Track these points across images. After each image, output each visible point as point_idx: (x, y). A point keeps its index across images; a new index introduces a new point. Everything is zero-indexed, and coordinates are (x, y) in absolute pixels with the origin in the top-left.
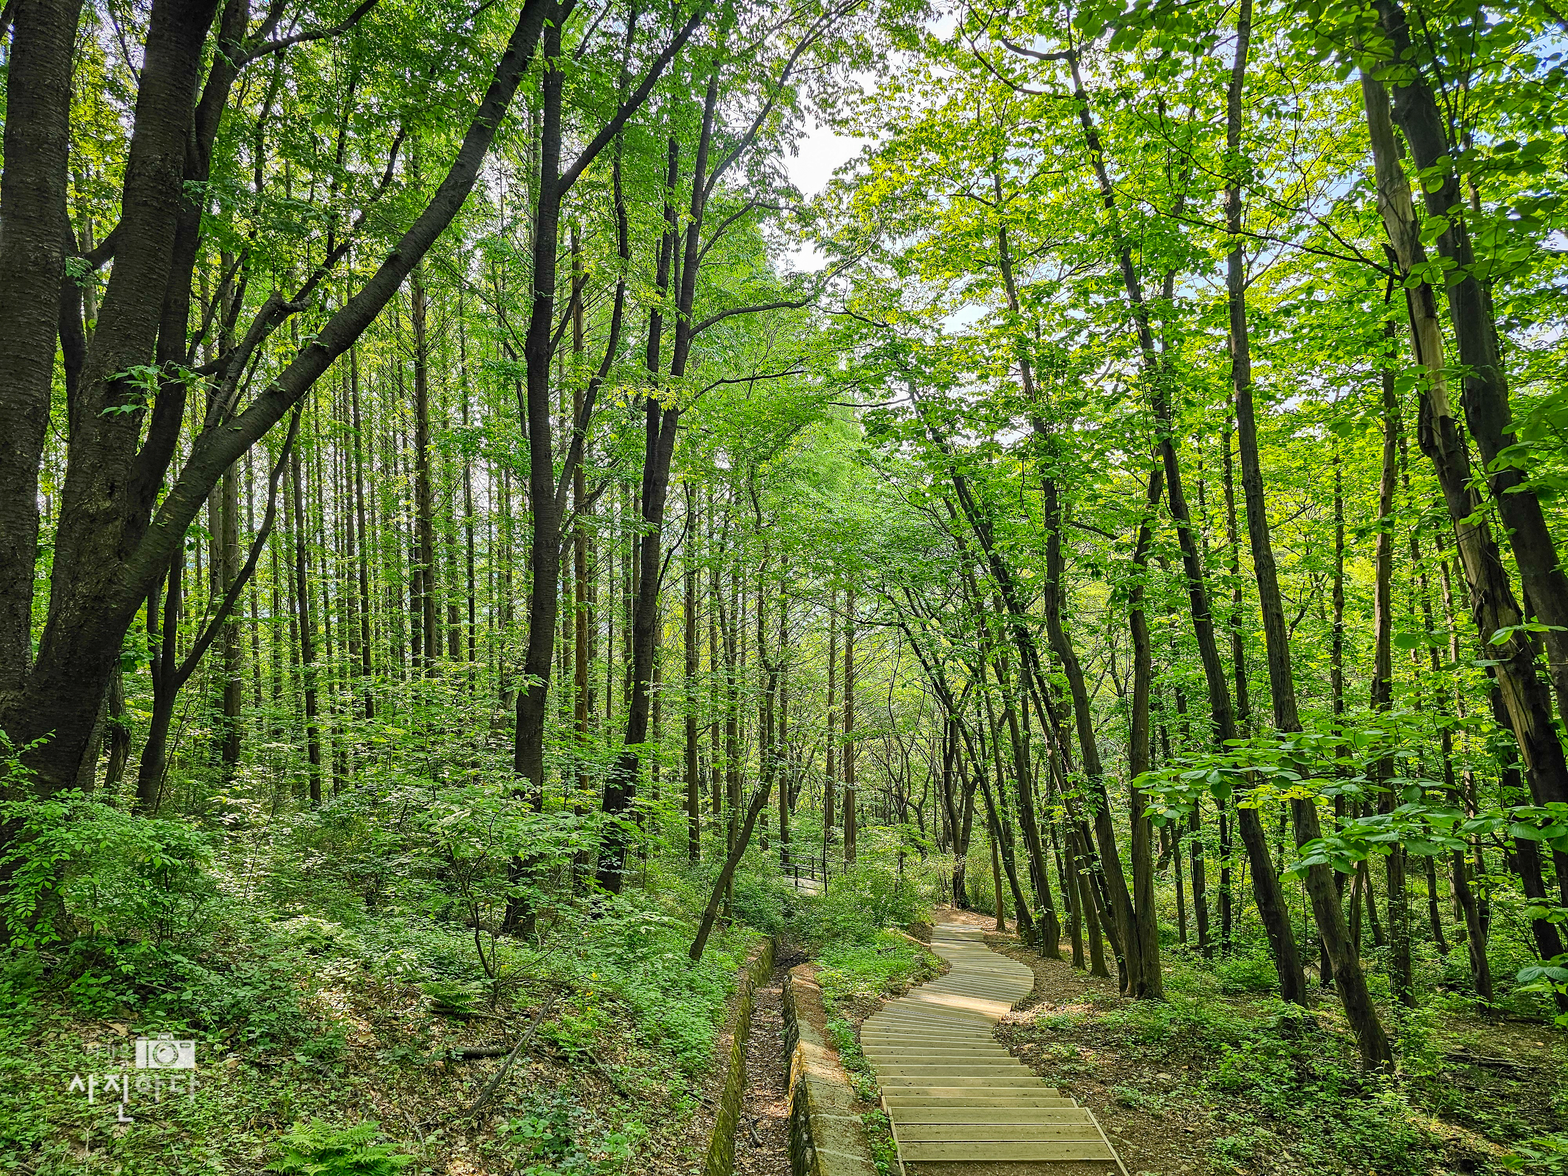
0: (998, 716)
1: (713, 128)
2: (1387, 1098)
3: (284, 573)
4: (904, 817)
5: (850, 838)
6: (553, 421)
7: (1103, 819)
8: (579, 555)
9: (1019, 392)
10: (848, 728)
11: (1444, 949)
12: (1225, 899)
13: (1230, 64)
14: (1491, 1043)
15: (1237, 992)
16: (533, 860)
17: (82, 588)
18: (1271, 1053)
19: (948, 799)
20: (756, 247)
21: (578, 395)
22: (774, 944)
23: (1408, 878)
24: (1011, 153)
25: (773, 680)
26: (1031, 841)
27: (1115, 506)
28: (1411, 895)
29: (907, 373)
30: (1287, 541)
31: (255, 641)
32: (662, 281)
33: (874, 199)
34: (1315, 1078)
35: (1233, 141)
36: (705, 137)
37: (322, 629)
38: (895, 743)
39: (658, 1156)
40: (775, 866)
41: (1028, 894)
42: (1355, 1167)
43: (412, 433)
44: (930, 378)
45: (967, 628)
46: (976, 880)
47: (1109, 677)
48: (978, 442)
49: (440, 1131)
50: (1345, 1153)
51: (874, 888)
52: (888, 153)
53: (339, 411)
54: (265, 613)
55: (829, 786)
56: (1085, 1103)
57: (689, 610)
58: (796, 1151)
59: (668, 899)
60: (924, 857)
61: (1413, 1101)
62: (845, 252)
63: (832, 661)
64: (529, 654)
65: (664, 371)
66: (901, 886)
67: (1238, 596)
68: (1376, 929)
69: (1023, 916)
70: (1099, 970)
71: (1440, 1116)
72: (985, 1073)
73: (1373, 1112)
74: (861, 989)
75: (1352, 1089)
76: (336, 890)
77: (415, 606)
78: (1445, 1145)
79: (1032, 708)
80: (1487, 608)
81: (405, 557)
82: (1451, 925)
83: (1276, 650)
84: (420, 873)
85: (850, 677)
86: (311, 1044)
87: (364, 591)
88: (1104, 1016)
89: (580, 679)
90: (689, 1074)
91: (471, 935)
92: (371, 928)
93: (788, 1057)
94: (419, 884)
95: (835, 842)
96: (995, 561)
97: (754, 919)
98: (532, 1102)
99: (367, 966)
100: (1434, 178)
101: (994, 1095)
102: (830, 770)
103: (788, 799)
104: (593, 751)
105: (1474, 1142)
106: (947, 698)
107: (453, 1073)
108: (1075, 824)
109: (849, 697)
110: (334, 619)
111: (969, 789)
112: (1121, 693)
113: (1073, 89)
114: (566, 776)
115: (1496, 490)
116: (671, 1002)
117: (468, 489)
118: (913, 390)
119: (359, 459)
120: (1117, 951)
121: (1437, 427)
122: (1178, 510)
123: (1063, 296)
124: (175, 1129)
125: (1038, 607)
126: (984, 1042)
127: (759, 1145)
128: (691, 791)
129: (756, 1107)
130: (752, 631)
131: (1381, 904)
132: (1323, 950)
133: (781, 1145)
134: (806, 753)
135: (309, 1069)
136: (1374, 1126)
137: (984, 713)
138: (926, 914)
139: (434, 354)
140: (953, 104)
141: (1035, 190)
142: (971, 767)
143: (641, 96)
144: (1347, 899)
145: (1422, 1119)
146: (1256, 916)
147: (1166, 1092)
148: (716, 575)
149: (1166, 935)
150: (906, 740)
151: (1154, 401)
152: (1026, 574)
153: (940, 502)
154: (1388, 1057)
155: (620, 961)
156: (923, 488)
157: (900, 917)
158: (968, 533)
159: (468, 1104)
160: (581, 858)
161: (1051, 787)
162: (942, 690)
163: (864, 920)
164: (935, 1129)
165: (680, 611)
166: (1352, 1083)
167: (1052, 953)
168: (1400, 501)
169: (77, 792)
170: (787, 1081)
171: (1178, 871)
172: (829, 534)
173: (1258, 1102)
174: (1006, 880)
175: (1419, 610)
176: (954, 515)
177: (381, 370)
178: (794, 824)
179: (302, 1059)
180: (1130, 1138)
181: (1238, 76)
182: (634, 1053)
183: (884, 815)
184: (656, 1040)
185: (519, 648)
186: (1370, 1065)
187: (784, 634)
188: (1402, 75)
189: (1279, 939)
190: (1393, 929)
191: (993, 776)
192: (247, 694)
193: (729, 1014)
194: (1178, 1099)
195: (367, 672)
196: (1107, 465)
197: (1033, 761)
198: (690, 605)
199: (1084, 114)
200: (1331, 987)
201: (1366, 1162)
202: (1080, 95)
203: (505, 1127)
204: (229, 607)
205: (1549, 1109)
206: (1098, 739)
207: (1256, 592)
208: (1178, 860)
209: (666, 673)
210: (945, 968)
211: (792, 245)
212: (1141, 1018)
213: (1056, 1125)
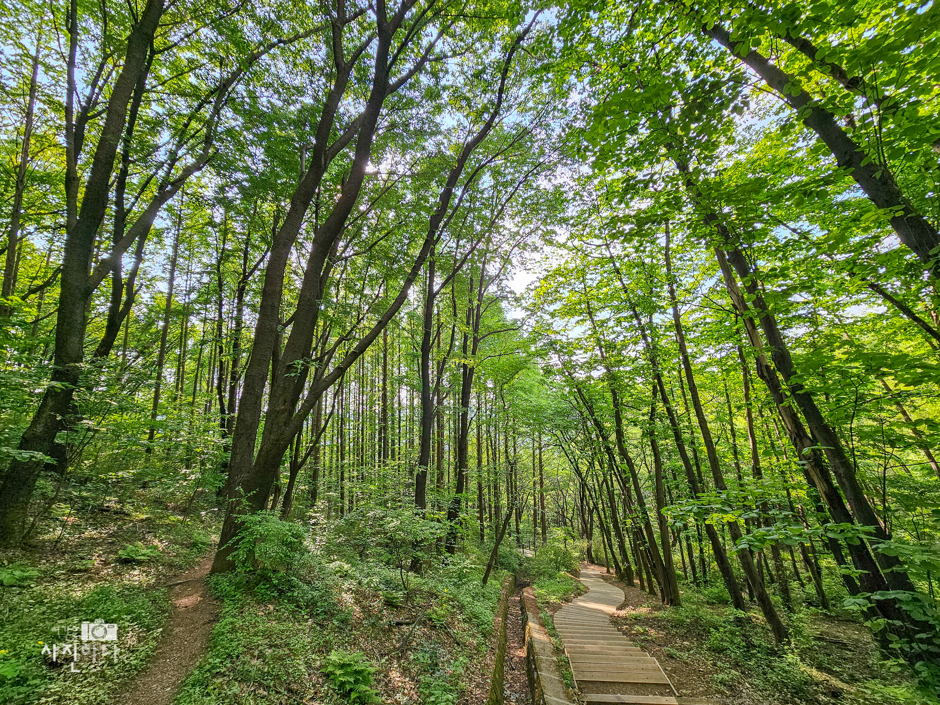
0: (600, 482)
1: (485, 273)
2: (790, 658)
3: (336, 428)
4: (565, 524)
5: (544, 533)
6: (430, 372)
7: (648, 525)
8: (438, 421)
9: (599, 357)
10: (541, 487)
11: (803, 585)
12: (702, 560)
13: (664, 244)
14: (833, 631)
15: (713, 604)
16: (422, 541)
17: (272, 437)
18: (733, 633)
19: (583, 516)
20: (500, 310)
21: (438, 363)
22: (515, 577)
23: (782, 552)
24: (588, 276)
25: (512, 468)
26: (619, 535)
27: (640, 398)
28: (783, 559)
29: (556, 351)
30: (709, 410)
31: (324, 453)
32: (468, 323)
33: (541, 293)
34: (754, 646)
35: (669, 269)
36: (482, 276)
37: (347, 448)
38: (560, 493)
39: (473, 673)
40: (514, 544)
41: (619, 558)
42: (780, 692)
43: (381, 377)
44: (565, 353)
45: (586, 446)
46: (596, 551)
47: (643, 465)
48: (584, 376)
49: (387, 657)
50: (774, 684)
51: (555, 554)
52: (546, 278)
53: (357, 371)
54: (328, 443)
55: (535, 511)
56: (653, 655)
57: (478, 440)
58: (530, 673)
59: (473, 557)
60: (574, 540)
61: (802, 660)
62: (532, 311)
63: (534, 460)
64: (421, 458)
65: (469, 353)
66: (566, 554)
67: (692, 433)
68: (770, 575)
69: (617, 567)
70: (652, 592)
71: (816, 668)
72: (607, 639)
73: (784, 665)
74: (553, 599)
75: (772, 653)
76: (349, 551)
77: (380, 440)
78: (822, 683)
79: (614, 478)
80: (798, 440)
81: (377, 422)
82: (804, 574)
83: (711, 455)
84: (379, 544)
85: (541, 466)
86: (338, 617)
87: (362, 434)
88: (656, 614)
89: (439, 468)
90: (484, 636)
91: (398, 571)
92: (361, 567)
93: (524, 629)
94: (379, 549)
95: (538, 534)
96: (595, 420)
97: (508, 566)
98: (422, 645)
99: (360, 583)
100: (748, 281)
101: (612, 650)
102: (535, 505)
103: (519, 516)
104: (444, 496)
105: (835, 682)
106: (580, 474)
107: (392, 631)
108: (636, 528)
109: (541, 474)
110: (352, 444)
111: (591, 512)
112: (649, 472)
113: (609, 256)
114: (433, 506)
115: (793, 393)
116: (476, 603)
117: (399, 397)
118: (559, 357)
119: (363, 387)
120: (659, 584)
121: (764, 369)
122: (665, 400)
123: (611, 324)
124: (288, 652)
125: (613, 437)
126: (606, 624)
127: (513, 669)
128: (480, 512)
129: (512, 651)
130: (502, 448)
131: (771, 563)
132: (749, 584)
133: (523, 670)
134: (525, 497)
135: (338, 627)
136: (786, 672)
137: (595, 481)
138: (577, 565)
139: (390, 350)
140: (567, 262)
141: (598, 288)
142: (591, 502)
143: (461, 266)
144: (755, 561)
145: (808, 669)
146: (717, 568)
147: (688, 651)
148: (488, 426)
149: (679, 576)
150: (564, 492)
151: (651, 360)
152: (607, 425)
153: (572, 398)
154: (787, 638)
155: (455, 584)
156: (565, 393)
157: (566, 567)
158: (584, 409)
159: (398, 645)
160: (439, 539)
161: (625, 511)
162: (577, 471)
163: (552, 568)
164: (589, 665)
165: (475, 441)
166: (772, 649)
167: (631, 584)
168: (752, 395)
169: (264, 512)
170: (524, 640)
171: (681, 548)
172: (531, 411)
173: (730, 657)
174: (609, 551)
175: (767, 437)
176: (578, 403)
177: (372, 357)
178: (521, 526)
179: (336, 623)
180: (675, 673)
181: (667, 248)
182: (462, 625)
183: (557, 523)
184: (471, 620)
185: (416, 455)
186: (779, 640)
187: (515, 450)
188: (730, 248)
189: (729, 580)
190: (779, 576)
191: (600, 506)
192: (321, 473)
193: (499, 608)
194: (693, 655)
195: (362, 465)
196: (635, 383)
197: (616, 500)
198: (479, 438)
199: (614, 263)
200: (755, 602)
201: (785, 690)
202: (612, 257)
203: (412, 657)
204: (317, 441)
205: (868, 667)
206: (642, 491)
207: (700, 431)
208: (680, 542)
209: (470, 465)
210: (586, 590)
211: (513, 309)
212: (673, 615)
213: (641, 666)
